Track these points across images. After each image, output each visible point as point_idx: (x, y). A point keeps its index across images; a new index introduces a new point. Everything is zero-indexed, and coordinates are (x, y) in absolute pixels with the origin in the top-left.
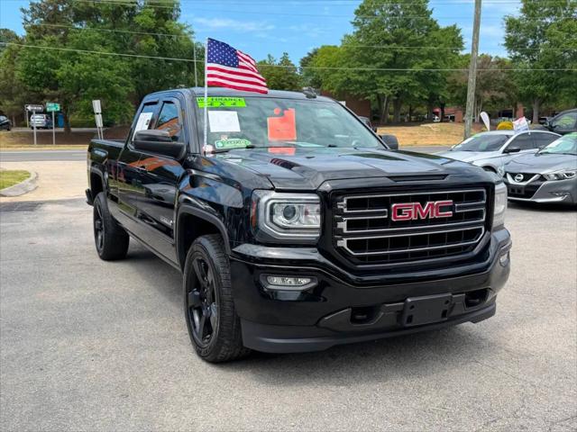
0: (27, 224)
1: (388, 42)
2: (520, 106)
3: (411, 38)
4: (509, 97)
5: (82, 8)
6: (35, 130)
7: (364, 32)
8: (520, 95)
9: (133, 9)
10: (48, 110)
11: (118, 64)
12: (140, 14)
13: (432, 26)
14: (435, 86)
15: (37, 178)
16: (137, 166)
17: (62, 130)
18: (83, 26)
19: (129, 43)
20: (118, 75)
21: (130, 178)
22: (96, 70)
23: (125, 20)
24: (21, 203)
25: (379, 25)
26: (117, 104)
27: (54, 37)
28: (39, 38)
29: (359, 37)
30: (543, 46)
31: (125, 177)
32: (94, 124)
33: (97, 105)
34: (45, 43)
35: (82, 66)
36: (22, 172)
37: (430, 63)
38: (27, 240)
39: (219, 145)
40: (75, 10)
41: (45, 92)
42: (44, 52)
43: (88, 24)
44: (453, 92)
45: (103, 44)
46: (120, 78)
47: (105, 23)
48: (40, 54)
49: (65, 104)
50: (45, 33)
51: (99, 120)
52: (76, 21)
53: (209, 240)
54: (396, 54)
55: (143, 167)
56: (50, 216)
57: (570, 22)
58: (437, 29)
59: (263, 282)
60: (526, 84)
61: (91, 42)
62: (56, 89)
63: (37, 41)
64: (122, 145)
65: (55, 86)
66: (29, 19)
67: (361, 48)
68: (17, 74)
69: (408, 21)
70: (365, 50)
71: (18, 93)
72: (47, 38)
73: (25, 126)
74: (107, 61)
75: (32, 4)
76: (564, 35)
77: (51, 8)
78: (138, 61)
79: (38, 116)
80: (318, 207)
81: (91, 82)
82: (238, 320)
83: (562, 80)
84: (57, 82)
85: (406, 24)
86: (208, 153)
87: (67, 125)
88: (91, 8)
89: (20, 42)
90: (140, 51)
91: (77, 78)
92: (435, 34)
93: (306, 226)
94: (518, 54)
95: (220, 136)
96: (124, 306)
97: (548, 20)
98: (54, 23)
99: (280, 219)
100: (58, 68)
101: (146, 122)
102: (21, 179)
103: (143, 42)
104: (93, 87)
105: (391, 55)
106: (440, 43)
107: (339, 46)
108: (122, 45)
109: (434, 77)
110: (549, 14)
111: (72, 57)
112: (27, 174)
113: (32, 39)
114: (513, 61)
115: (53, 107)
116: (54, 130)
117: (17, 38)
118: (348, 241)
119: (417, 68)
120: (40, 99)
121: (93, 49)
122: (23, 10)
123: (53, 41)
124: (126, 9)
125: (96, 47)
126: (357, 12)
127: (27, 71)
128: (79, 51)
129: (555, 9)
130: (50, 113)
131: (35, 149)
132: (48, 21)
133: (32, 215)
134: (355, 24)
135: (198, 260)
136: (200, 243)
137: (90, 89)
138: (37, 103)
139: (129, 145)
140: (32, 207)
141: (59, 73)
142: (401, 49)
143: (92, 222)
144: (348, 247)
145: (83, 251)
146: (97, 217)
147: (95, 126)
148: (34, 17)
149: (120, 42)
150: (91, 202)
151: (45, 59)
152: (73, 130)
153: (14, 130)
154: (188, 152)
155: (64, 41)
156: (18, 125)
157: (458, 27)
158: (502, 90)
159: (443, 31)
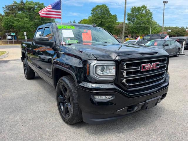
0: (4, 67)
1: (99, 18)
2: (130, 34)
3: (105, 17)
4: (128, 32)
5: (20, 7)
6: (8, 40)
7: (94, 16)
8: (131, 32)
9: (34, 8)
10: (12, 35)
11: (30, 22)
12: (36, 9)
13: (110, 15)
14: (111, 30)
15: (8, 53)
16: (37, 50)
17: (16, 40)
18: (20, 12)
19: (33, 17)
20: (30, 25)
21: (35, 54)
22: (25, 24)
23: (32, 11)
24: (3, 61)
25: (97, 14)
26: (31, 33)
27: (12, 15)
28: (8, 15)
29: (92, 17)
30: (136, 20)
31: (33, 53)
32: (24, 39)
33: (25, 33)
34: (10, 17)
35: (21, 23)
36: (4, 51)
37: (110, 24)
38: (3, 73)
39: (67, 42)
40: (18, 8)
41: (11, 30)
42: (10, 19)
43: (22, 12)
44: (115, 31)
45: (26, 17)
46: (31, 26)
47: (27, 11)
48: (9, 20)
49: (16, 33)
50: (10, 14)
51: (26, 37)
52: (18, 11)
53: (67, 79)
54: (102, 21)
55: (39, 50)
56: (11, 64)
57: (142, 14)
58: (111, 15)
59: (92, 98)
60: (132, 29)
61: (23, 17)
62: (14, 29)
63: (7, 16)
64: (31, 43)
65: (14, 28)
66: (5, 10)
67: (93, 20)
68: (2, 25)
69: (105, 13)
70: (94, 20)
71: (3, 30)
72: (11, 15)
73: (6, 39)
74: (27, 22)
75: (6, 6)
76: (140, 17)
77: (11, 7)
78: (36, 22)
79: (9, 36)
80: (114, 67)
81: (23, 27)
82: (81, 111)
83: (140, 28)
84: (14, 27)
85: (104, 14)
86: (64, 45)
87: (17, 39)
88: (22, 7)
89: (3, 16)
90: (36, 19)
91: (19, 26)
92: (111, 17)
93: (109, 75)
94: (130, 22)
95: (67, 39)
96: (34, 98)
97: (137, 14)
98: (12, 11)
99: (99, 72)
100: (14, 23)
101: (39, 35)
102: (3, 54)
103: (37, 17)
104: (24, 29)
105: (101, 21)
106: (112, 19)
107: (87, 19)
108: (31, 18)
109: (111, 27)
110: (137, 12)
111: (18, 21)
112: (5, 52)
113: (6, 15)
114: (129, 24)
115: (13, 34)
116: (13, 40)
117: (2, 15)
118: (126, 80)
119: (107, 25)
120: (9, 32)
121: (23, 19)
122: (3, 8)
123: (12, 16)
124: (32, 8)
125: (24, 18)
126: (92, 10)
127: (5, 24)
128: (19, 19)
129: (139, 11)
130: (12, 36)
131: (9, 45)
132: (10, 11)
133: (6, 64)
134: (92, 14)
135: (62, 86)
136: (62, 79)
137: (23, 29)
138: (8, 33)
139: (34, 43)
140: (6, 62)
141: (14, 25)
142: (103, 20)
143: (23, 68)
144: (126, 82)
145: (21, 76)
146: (24, 66)
147: (25, 39)
148: (6, 10)
149: (31, 17)
150: (22, 61)
151: (10, 21)
152: (19, 40)
153: (3, 40)
154: (56, 44)
155: (15, 16)
156: (4, 39)
157: (116, 15)
158: (127, 31)
159: (113, 16)
